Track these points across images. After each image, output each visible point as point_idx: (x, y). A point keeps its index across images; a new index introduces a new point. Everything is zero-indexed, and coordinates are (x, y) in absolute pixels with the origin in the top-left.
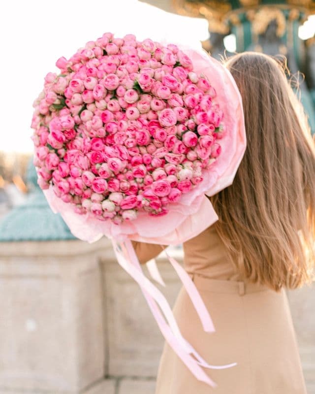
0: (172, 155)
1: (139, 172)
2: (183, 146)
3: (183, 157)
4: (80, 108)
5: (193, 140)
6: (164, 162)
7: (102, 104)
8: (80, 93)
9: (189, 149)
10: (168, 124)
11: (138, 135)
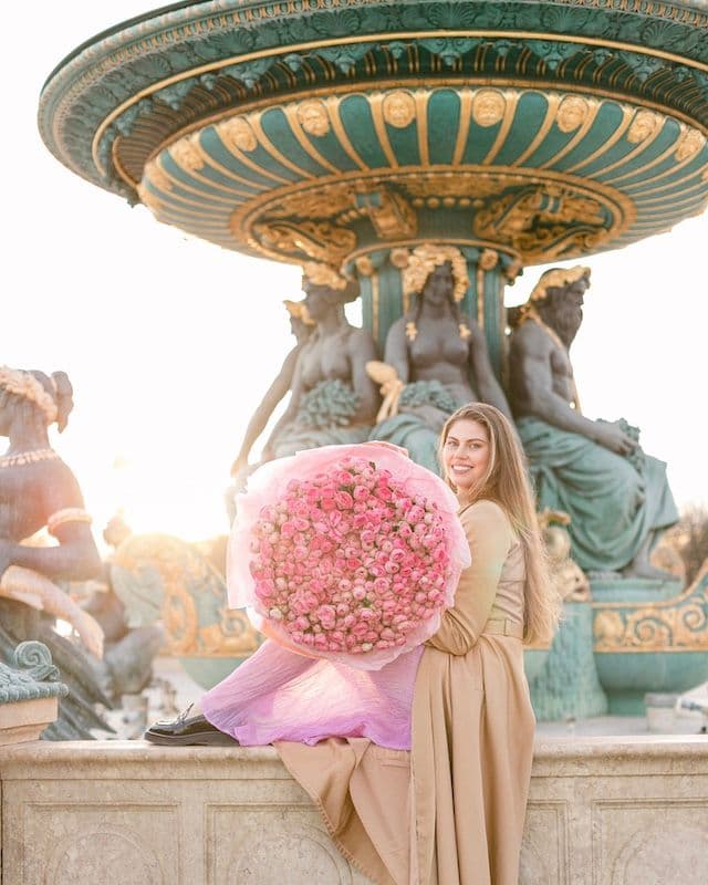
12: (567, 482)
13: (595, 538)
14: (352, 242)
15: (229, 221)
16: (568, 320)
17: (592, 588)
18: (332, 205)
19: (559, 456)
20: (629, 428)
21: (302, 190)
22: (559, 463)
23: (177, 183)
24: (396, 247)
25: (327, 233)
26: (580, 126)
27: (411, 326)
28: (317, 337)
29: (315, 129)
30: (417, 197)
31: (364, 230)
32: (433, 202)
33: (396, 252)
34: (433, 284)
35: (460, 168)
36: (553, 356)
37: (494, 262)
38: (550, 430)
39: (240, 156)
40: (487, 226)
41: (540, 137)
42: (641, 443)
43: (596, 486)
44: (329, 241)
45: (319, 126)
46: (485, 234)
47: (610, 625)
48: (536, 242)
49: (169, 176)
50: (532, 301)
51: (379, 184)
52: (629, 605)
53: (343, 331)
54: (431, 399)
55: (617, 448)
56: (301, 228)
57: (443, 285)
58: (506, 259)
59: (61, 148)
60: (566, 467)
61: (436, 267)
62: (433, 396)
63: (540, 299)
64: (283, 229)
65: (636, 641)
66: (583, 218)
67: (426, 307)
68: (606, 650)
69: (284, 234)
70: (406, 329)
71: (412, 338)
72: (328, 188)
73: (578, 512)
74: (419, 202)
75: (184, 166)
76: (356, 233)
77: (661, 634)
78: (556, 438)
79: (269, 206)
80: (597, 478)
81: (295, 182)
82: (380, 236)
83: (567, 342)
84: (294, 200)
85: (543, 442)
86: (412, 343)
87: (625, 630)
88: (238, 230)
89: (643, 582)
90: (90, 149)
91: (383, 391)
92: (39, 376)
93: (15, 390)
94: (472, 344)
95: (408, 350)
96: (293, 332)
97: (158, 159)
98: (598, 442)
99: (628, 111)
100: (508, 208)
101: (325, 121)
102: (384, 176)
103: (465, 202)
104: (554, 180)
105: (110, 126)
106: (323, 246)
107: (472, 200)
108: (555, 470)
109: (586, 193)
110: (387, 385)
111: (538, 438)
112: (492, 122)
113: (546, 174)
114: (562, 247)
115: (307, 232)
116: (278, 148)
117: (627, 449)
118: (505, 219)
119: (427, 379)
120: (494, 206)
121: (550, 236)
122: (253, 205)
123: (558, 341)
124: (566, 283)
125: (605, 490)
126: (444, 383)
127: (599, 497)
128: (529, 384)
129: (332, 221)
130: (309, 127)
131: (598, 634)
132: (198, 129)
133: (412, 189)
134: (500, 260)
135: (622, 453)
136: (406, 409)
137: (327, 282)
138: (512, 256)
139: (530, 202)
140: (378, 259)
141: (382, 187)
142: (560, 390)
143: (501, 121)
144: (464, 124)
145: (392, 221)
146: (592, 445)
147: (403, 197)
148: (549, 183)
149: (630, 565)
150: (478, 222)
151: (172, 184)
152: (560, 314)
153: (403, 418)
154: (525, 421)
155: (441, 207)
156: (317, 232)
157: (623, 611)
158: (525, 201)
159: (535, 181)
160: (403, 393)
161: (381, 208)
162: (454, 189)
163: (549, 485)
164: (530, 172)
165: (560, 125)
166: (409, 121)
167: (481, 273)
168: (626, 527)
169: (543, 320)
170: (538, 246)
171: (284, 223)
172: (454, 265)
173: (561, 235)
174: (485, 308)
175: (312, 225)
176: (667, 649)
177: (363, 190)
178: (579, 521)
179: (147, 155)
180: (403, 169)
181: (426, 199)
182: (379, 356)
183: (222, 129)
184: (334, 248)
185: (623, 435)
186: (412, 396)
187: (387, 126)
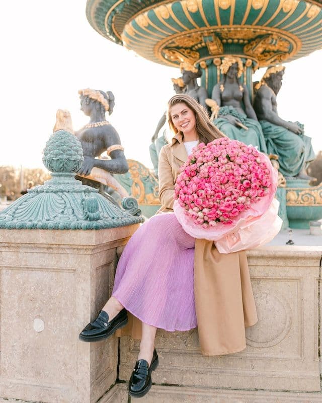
0: (236, 190)
1: (218, 197)
2: (242, 187)
3: (242, 193)
4: (201, 164)
5: (247, 184)
6: (232, 194)
7: (210, 163)
8: (202, 156)
9: (246, 189)
10: (237, 174)
11: (222, 178)
12: (277, 144)
13: (287, 165)
14: (198, 57)
15: (154, 48)
16: (277, 86)
17: (288, 182)
18: (193, 41)
19: (275, 135)
20: (300, 125)
21: (183, 35)
22: (274, 137)
23: (137, 32)
24: (216, 58)
25: (189, 53)
26: (290, 10)
27: (222, 86)
28: (186, 90)
29: (192, 9)
30: (224, 39)
31: (204, 51)
32: (230, 41)
33: (216, 60)
34: (231, 70)
35: (244, 27)
36: (272, 99)
37: (251, 64)
38: (272, 125)
39: (162, 21)
40: (248, 51)
41: (276, 14)
42: (304, 130)
43: (288, 146)
44: (190, 56)
45: (194, 8)
46: (248, 53)
47: (293, 196)
48: (264, 58)
49: (134, 30)
50: (264, 79)
51: (212, 33)
52: (300, 189)
53: (196, 88)
54: (230, 112)
55: (296, 132)
56: (180, 51)
57: (235, 71)
58: (254, 63)
59: (93, 20)
60: (277, 139)
61: (233, 64)
62: (231, 112)
63: (267, 78)
64: (173, 51)
65: (302, 202)
66: (282, 49)
67: (228, 80)
68: (291, 205)
69: (174, 53)
70: (220, 87)
71: (222, 90)
72: (193, 34)
73: (281, 155)
74: (225, 41)
75: (141, 25)
76: (199, 53)
77: (311, 199)
78: (274, 128)
79: (170, 42)
80: (288, 143)
81: (181, 32)
82: (210, 53)
83: (276, 93)
84: (179, 39)
85: (269, 129)
86: (223, 92)
87: (298, 198)
88: (156, 52)
89: (304, 181)
90: (104, 20)
91: (212, 109)
92: (102, 92)
93: (93, 98)
94: (244, 93)
95: (221, 95)
96: (174, 89)
97: (130, 23)
98: (289, 130)
99: (308, 5)
100: (257, 44)
101: (196, 7)
102: (215, 29)
103: (241, 41)
104: (277, 32)
105: (113, 10)
106: (188, 58)
107: (244, 40)
108: (273, 140)
109: (286, 38)
110: (213, 107)
111: (267, 128)
112: (259, 8)
113: (274, 30)
114: (273, 60)
115: (182, 52)
116: (177, 17)
117: (300, 132)
118: (257, 47)
119: (228, 105)
120: (252, 43)
121: (269, 56)
122: (164, 41)
123: (273, 93)
124: (277, 72)
125: (292, 147)
126: (234, 107)
127: (289, 149)
128: (263, 108)
129: (191, 49)
130: (190, 8)
131: (288, 199)
132: (147, 11)
133: (223, 35)
134: (253, 63)
135: (298, 134)
136: (222, 116)
137: (191, 70)
138: (256, 62)
139: (266, 41)
140: (209, 62)
141: (213, 34)
142: (274, 110)
143: (262, 8)
144: (248, 8)
145: (215, 47)
146: (287, 130)
147: (220, 39)
148: (275, 33)
149: (298, 175)
150: (245, 49)
151: (135, 32)
152: (274, 83)
153: (220, 119)
154: (262, 122)
155: (233, 43)
156: (186, 53)
157: (297, 191)
158: (265, 41)
159: (270, 32)
160: (219, 110)
161: (212, 42)
162: (239, 36)
163: (271, 145)
164: (268, 28)
165: (284, 9)
166: (228, 6)
167: (245, 68)
168: (298, 161)
169: (268, 85)
170: (264, 59)
171: (174, 49)
172: (239, 63)
173: (272, 56)
174: (247, 80)
175: (184, 50)
176: (313, 205)
177: (206, 35)
178: (281, 158)
179: (126, 21)
180: (223, 27)
181: (227, 40)
182: (210, 97)
183: (156, 10)
184: (191, 58)
185: (298, 127)
186: (223, 111)
187: (220, 8)
